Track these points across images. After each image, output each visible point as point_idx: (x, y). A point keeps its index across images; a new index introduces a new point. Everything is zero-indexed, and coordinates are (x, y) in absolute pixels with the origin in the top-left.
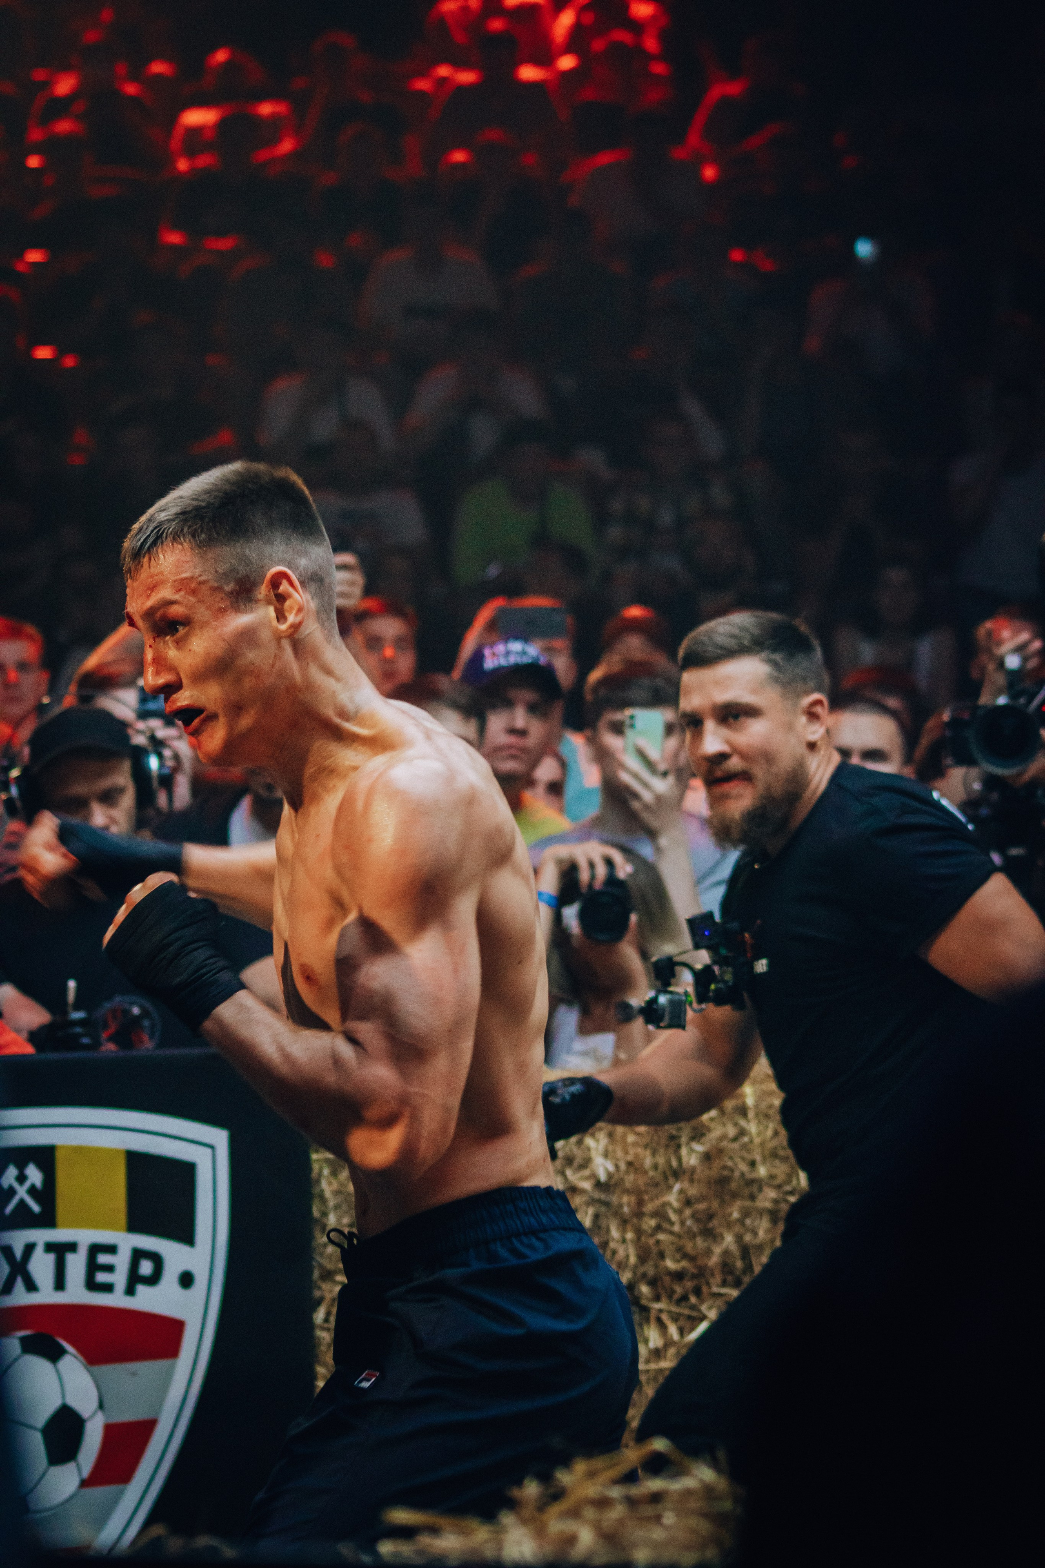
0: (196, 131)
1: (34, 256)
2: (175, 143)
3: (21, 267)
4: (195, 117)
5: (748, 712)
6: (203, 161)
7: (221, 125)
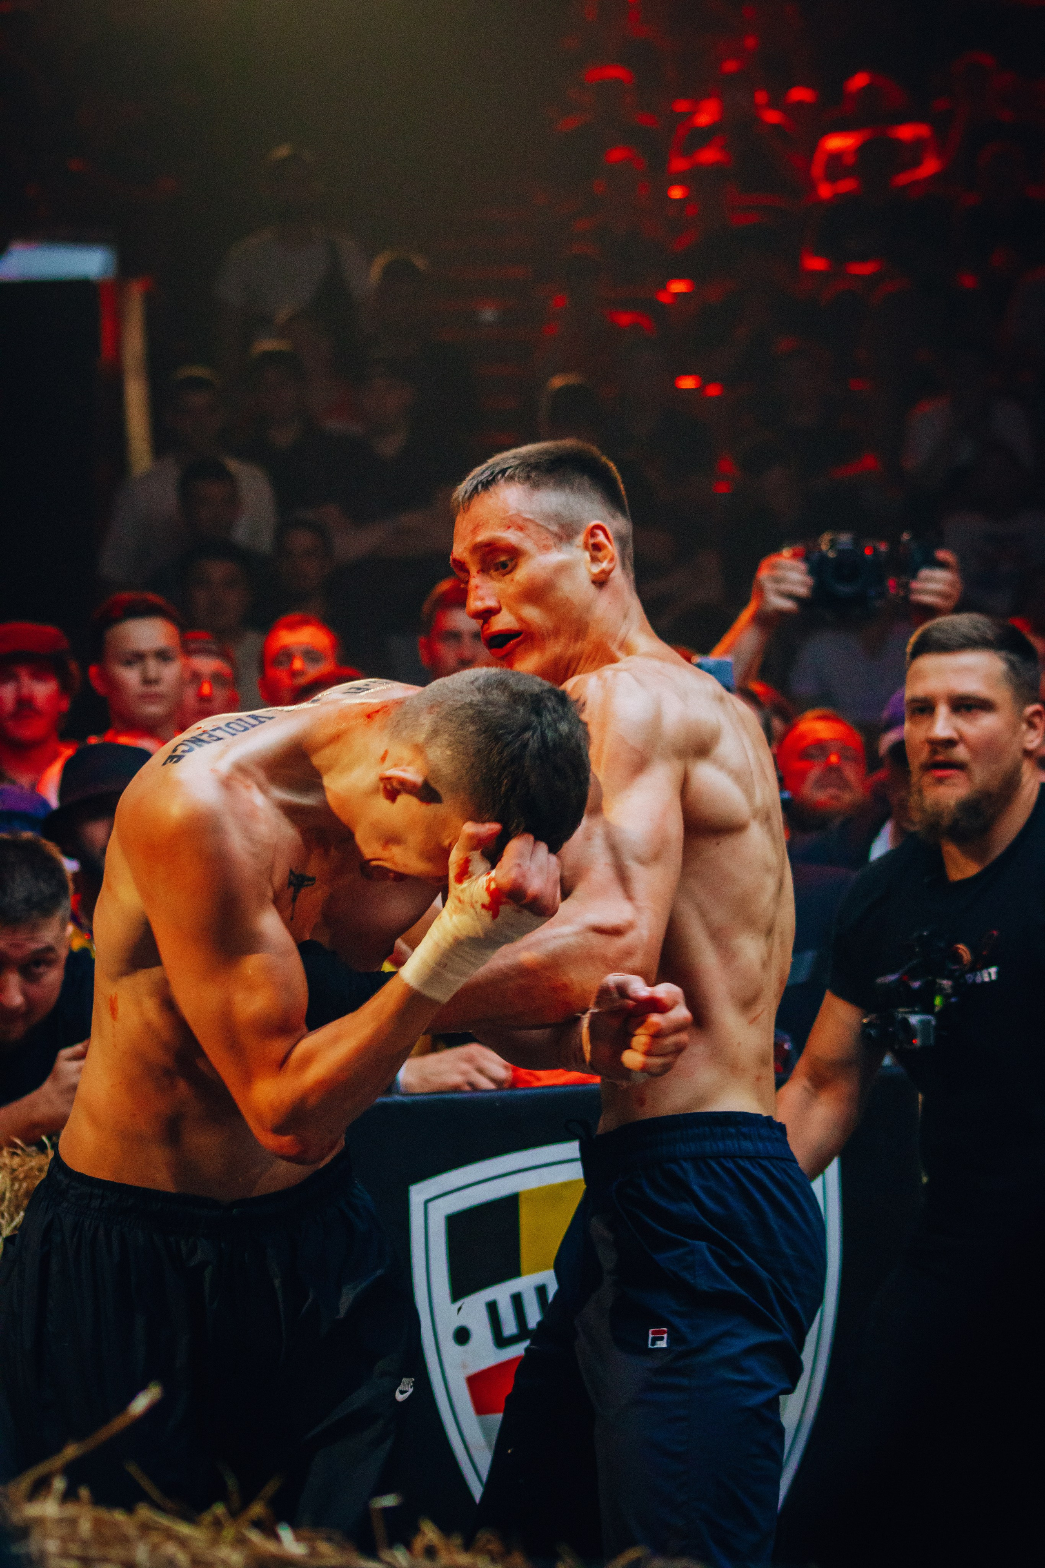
0: (836, 156)
1: (678, 287)
2: (818, 169)
3: (664, 298)
4: (835, 143)
5: (982, 705)
6: (847, 185)
7: (860, 151)
